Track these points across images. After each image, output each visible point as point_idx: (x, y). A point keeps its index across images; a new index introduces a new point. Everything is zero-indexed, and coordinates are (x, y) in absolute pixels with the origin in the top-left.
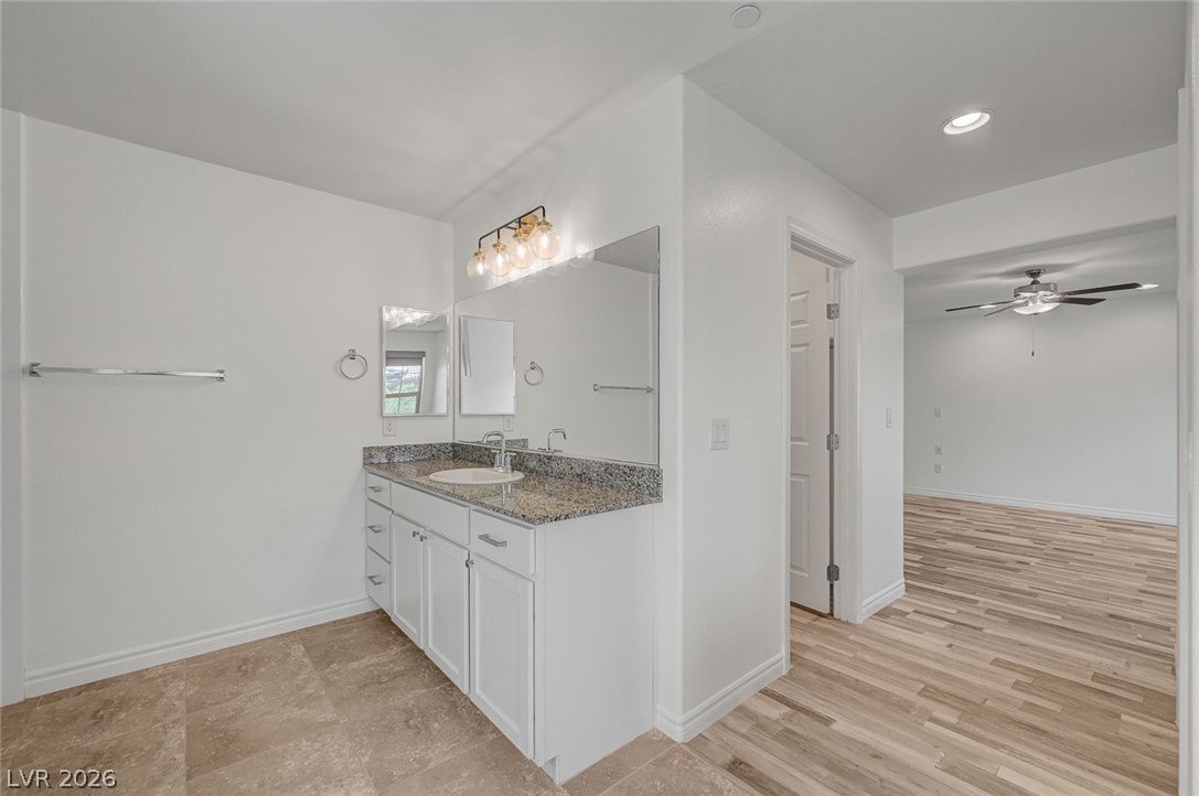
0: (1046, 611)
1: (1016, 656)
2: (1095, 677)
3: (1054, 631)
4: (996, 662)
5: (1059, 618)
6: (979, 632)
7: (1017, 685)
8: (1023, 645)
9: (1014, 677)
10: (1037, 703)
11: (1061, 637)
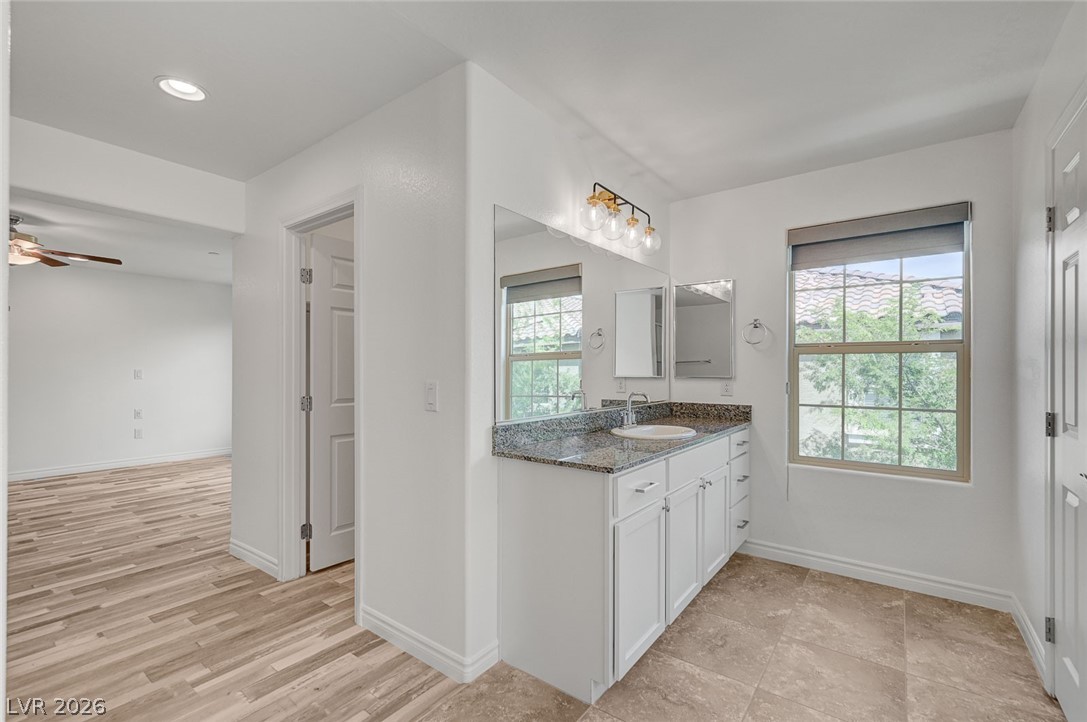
0: (120, 566)
1: (159, 606)
2: (217, 585)
3: (147, 575)
4: (153, 619)
5: (133, 566)
6: (98, 611)
7: (193, 620)
8: (147, 597)
9: (184, 618)
10: (223, 620)
11: (158, 577)
